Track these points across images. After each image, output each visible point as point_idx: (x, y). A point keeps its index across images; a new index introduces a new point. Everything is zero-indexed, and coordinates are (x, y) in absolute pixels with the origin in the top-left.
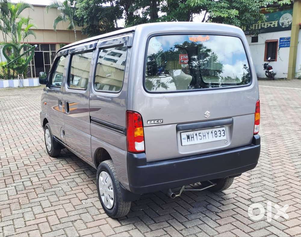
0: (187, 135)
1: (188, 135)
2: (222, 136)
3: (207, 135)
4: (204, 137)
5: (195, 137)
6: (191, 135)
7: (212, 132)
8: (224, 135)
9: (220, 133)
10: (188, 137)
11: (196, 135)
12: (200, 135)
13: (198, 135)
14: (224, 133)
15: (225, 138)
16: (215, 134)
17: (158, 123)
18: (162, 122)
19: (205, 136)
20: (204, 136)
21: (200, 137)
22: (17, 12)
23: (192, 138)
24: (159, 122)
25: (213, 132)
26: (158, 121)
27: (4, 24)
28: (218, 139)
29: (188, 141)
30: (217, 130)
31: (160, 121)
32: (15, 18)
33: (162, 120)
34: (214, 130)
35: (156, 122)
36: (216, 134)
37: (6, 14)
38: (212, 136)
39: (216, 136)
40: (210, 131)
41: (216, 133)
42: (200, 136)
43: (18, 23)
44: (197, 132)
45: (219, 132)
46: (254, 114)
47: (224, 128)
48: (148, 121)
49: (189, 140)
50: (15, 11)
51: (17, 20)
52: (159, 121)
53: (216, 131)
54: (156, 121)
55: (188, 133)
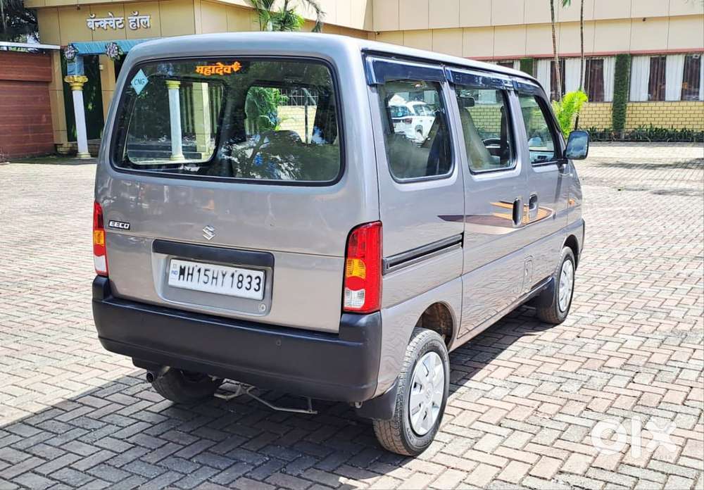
4: (214, 280)
5: (196, 273)
7: (233, 275)
9: (250, 283)
10: (182, 271)
11: (199, 271)
13: (202, 271)
19: (216, 278)
20: (213, 278)
23: (189, 274)
36: (241, 282)
49: (182, 276)
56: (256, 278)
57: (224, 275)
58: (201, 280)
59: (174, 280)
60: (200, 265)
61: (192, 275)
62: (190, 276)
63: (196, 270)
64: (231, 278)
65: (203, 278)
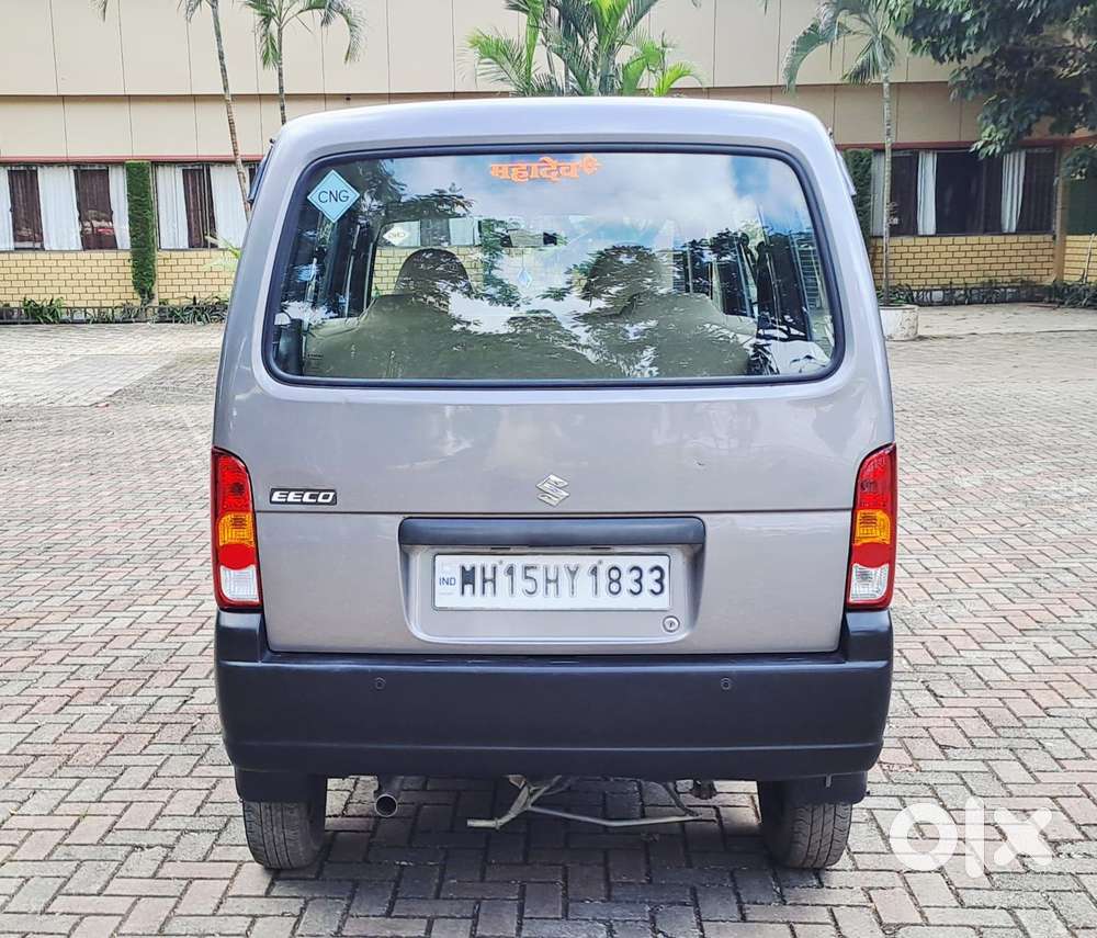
0: (463, 568)
1: (468, 569)
2: (646, 592)
3: (564, 578)
4: (552, 586)
6: (483, 570)
7: (594, 571)
8: (657, 588)
9: (638, 581)
10: (468, 577)
11: (510, 571)
12: (530, 573)
13: (518, 572)
14: (660, 581)
15: (662, 602)
16: (612, 581)
17: (317, 503)
18: (334, 502)
19: (556, 581)
20: (548, 581)
21: (530, 585)
22: (626, 16)
23: (484, 581)
24: (320, 500)
25: (602, 571)
26: (318, 496)
27: (567, 74)
28: (625, 601)
29: (463, 592)
30: (625, 563)
31: (326, 497)
32: (617, 43)
33: (332, 494)
34: (609, 561)
35: (306, 498)
36: (617, 581)
37: (577, 29)
38: (591, 588)
39: (615, 587)
40: (587, 562)
41: (614, 574)
42: (527, 577)
43: (625, 68)
44: (519, 562)
45: (636, 574)
46: (849, 513)
47: (662, 562)
48: (273, 490)
49: (468, 588)
50: (615, 14)
51: (624, 55)
52: (322, 494)
53: (615, 568)
54: (307, 494)
55: (469, 561)
56: (652, 570)
57: (573, 573)
58: (518, 590)
59: (449, 596)
60: (508, 560)
61: (493, 581)
62: (489, 586)
63: (501, 570)
64: (592, 578)
65: (521, 583)
